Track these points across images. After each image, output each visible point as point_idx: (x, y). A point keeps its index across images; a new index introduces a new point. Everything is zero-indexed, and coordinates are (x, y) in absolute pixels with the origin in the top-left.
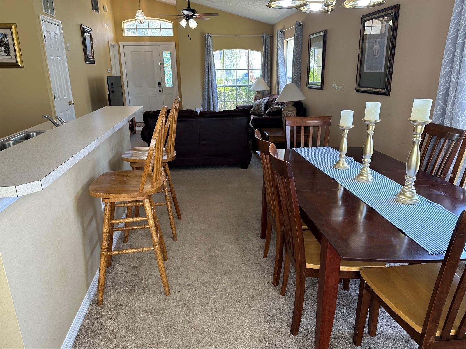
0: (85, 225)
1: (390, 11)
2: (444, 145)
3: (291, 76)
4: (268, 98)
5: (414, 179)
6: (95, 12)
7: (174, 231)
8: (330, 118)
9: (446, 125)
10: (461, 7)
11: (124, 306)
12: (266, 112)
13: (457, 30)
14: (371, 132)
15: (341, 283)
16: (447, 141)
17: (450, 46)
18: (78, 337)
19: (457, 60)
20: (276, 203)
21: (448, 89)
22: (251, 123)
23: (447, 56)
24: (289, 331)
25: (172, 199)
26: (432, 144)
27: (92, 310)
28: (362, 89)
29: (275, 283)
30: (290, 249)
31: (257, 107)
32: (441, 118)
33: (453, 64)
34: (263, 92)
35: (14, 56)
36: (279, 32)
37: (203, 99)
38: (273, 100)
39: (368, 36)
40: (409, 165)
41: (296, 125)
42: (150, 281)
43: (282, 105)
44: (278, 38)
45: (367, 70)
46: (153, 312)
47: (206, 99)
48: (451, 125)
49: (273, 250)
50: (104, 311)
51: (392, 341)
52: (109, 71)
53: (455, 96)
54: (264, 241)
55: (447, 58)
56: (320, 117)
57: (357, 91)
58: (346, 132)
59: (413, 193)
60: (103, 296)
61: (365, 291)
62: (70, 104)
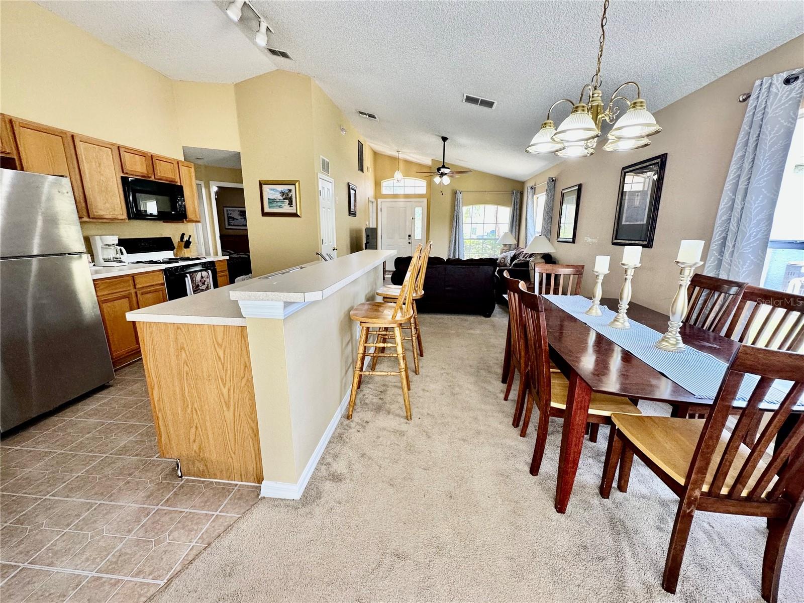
0: (344, 346)
1: (655, 161)
2: (720, 300)
3: (541, 231)
4: (515, 251)
5: (679, 325)
6: (360, 172)
7: (417, 365)
8: (583, 267)
9: (722, 278)
10: (743, 150)
11: (370, 423)
12: (514, 263)
13: (738, 175)
14: (629, 277)
15: (588, 434)
16: (723, 295)
17: (729, 192)
18: (330, 442)
19: (738, 206)
20: (522, 342)
21: (725, 239)
22: (496, 273)
23: (724, 203)
24: (528, 470)
25: (416, 336)
26: (703, 298)
27: (343, 422)
28: (619, 241)
29: (516, 424)
30: (535, 388)
31: (504, 260)
32: (715, 271)
33: (732, 211)
34: (510, 245)
35: (294, 207)
36: (529, 188)
37: (449, 250)
38: (520, 253)
39: (627, 194)
40: (674, 310)
41: (545, 272)
42: (393, 406)
43: (529, 258)
44: (529, 194)
45: (626, 221)
46: (395, 432)
47: (452, 251)
48: (728, 278)
49: (514, 394)
50: (353, 425)
51: (646, 501)
52: (367, 224)
53: (734, 246)
54: (505, 386)
55: (724, 205)
56: (571, 265)
57: (614, 244)
58: (601, 278)
59: (677, 340)
60: (352, 411)
61: (616, 438)
62: (334, 250)
